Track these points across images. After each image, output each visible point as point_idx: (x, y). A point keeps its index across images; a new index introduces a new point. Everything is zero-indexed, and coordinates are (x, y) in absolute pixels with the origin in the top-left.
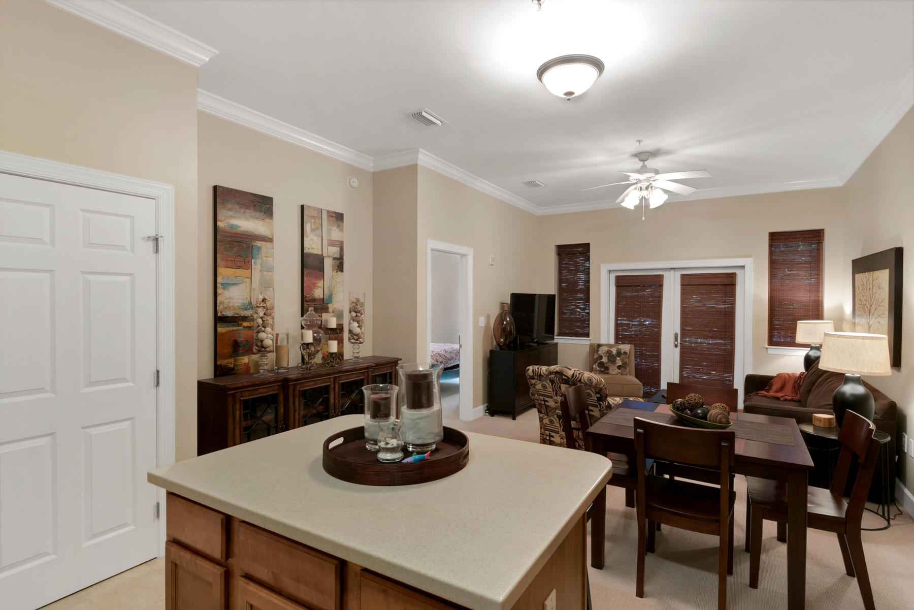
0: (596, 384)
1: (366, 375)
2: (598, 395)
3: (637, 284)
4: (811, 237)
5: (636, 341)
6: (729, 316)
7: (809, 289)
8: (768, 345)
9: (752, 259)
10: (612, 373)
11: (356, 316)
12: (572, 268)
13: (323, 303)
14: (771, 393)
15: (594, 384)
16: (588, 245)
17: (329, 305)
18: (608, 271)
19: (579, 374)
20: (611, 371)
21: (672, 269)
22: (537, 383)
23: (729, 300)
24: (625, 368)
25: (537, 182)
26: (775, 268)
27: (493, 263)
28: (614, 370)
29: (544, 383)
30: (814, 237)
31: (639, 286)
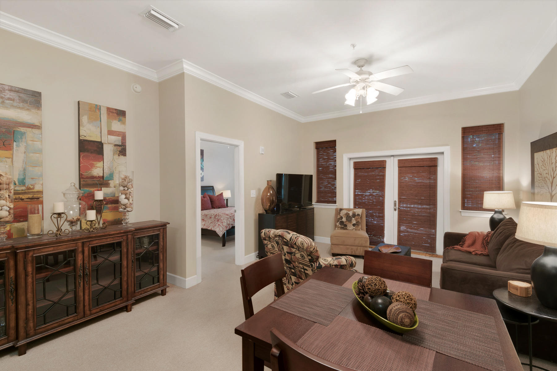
0: (307, 248)
1: (125, 238)
2: (310, 258)
3: (368, 167)
4: (494, 130)
5: (368, 206)
6: (432, 189)
7: (492, 168)
8: (462, 210)
9: (449, 147)
10: (349, 229)
11: (124, 190)
12: (326, 157)
13: (103, 180)
14: (465, 248)
15: (305, 248)
16: (335, 141)
17: (110, 182)
18: (348, 158)
19: (296, 238)
20: (348, 228)
21: (392, 156)
22: (268, 244)
23: (433, 177)
24: (358, 225)
25: (289, 92)
26: (466, 154)
27: (263, 153)
28: (350, 227)
29: (273, 243)
30: (496, 130)
31: (370, 168)
